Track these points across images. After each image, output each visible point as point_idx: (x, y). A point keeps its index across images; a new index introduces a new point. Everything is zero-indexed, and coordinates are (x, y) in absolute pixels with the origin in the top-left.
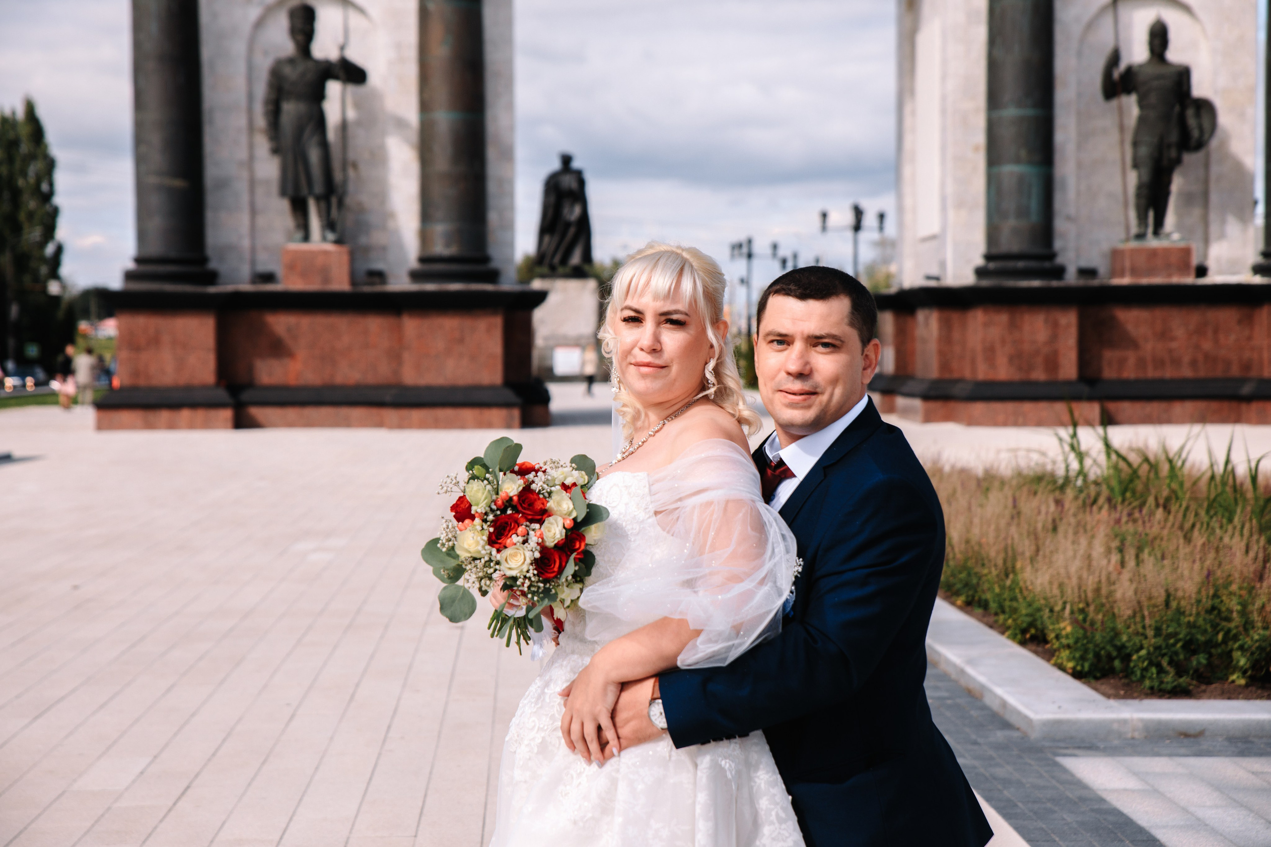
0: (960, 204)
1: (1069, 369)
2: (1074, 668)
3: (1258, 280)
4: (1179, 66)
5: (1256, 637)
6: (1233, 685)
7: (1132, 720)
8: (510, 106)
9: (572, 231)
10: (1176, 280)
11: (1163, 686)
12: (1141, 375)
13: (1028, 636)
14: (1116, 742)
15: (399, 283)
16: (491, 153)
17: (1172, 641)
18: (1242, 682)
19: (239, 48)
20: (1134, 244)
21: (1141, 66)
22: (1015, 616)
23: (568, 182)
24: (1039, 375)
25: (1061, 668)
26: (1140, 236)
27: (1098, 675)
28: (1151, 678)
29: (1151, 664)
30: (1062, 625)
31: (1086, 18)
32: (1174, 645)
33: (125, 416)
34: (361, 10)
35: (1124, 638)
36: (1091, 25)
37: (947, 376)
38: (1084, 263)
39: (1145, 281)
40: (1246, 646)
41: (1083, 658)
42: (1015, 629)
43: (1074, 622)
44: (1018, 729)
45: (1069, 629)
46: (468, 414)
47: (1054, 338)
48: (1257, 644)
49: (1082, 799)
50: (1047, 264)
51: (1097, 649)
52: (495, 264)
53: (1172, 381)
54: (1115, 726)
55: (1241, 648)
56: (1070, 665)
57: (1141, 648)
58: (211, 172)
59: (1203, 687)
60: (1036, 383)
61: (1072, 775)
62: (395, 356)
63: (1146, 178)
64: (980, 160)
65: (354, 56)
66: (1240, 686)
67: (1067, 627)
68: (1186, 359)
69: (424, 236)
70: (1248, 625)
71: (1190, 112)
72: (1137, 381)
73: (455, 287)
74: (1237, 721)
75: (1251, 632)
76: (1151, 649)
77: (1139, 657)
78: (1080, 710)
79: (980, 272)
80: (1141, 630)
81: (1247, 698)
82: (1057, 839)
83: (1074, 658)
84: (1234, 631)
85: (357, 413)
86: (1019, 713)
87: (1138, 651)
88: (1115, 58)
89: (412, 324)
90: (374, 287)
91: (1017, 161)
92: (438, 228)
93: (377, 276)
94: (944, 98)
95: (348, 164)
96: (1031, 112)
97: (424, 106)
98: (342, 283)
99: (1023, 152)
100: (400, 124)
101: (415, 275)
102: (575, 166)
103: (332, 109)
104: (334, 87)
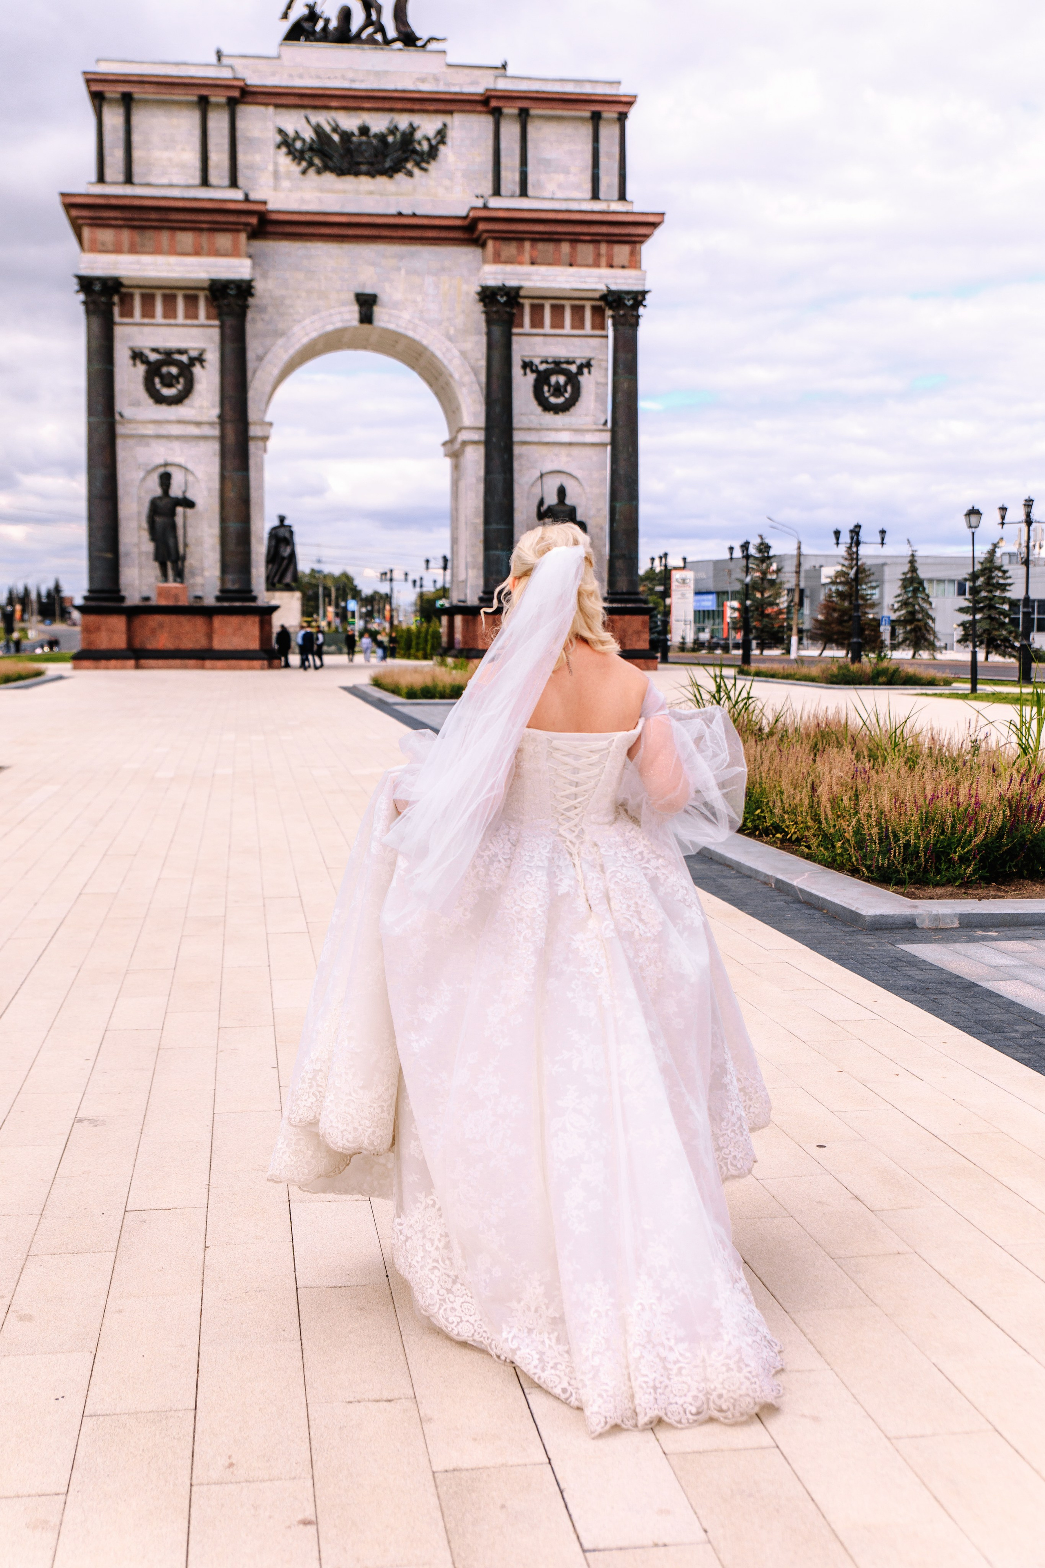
0: (474, 568)
4: (571, 506)
9: (285, 562)
15: (210, 601)
19: (134, 491)
21: (554, 506)
23: (282, 532)
31: (530, 482)
33: (86, 663)
34: (192, 473)
36: (533, 485)
37: (467, 647)
46: (243, 663)
52: (254, 594)
58: (122, 549)
62: (210, 636)
64: (480, 547)
65: (190, 496)
69: (223, 580)
73: (238, 604)
79: (478, 599)
85: (192, 662)
88: (541, 503)
89: (217, 621)
90: (198, 604)
91: (497, 549)
92: (229, 577)
93: (199, 598)
94: (466, 517)
95: (186, 545)
96: (502, 527)
97: (223, 520)
98: (184, 602)
99: (499, 545)
100: (211, 527)
101: (218, 599)
102: (287, 523)
103: (179, 520)
104: (180, 510)
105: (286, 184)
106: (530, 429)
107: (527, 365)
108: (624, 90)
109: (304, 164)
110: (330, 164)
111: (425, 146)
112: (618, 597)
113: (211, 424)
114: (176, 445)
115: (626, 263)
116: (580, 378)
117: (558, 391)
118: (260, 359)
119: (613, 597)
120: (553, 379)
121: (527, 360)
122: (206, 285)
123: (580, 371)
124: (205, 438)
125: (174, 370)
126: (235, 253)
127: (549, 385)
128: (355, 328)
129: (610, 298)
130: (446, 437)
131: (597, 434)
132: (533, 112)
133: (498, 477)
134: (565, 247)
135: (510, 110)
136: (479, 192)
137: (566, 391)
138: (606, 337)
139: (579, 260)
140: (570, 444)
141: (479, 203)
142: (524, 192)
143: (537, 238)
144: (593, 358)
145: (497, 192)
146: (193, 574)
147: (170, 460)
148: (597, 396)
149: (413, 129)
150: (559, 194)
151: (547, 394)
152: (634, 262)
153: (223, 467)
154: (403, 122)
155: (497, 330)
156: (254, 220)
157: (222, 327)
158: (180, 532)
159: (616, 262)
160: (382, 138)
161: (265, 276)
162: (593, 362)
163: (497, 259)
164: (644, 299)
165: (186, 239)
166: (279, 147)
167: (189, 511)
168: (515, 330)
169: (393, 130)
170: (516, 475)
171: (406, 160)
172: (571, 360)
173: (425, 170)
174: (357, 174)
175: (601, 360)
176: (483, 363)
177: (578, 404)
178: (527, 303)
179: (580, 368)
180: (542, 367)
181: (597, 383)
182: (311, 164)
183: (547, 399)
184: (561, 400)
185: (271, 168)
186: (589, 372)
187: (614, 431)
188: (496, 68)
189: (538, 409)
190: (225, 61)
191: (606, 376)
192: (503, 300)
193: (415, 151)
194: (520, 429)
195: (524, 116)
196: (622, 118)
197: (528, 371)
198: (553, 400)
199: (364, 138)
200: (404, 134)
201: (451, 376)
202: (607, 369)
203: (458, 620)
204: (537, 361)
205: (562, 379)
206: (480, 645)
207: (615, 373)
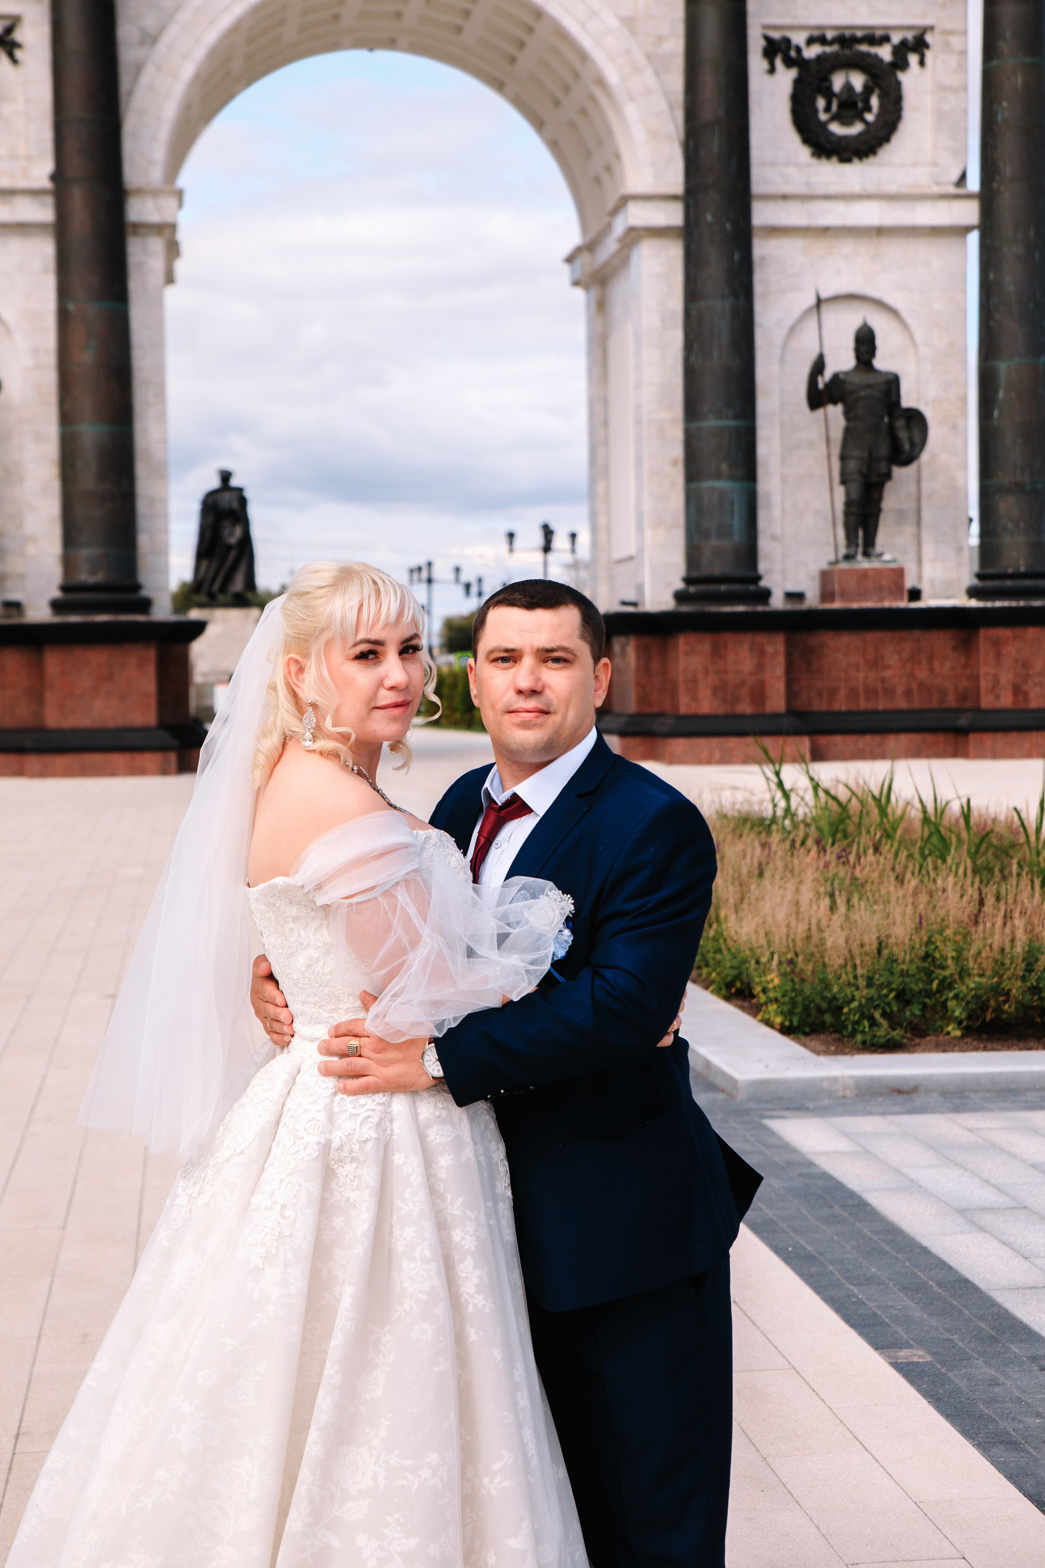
0: (658, 524)
1: (776, 702)
2: (782, 1024)
3: (974, 603)
4: (888, 373)
5: (972, 985)
6: (948, 1037)
7: (843, 1077)
8: (162, 417)
9: (233, 554)
10: (888, 603)
11: (876, 1040)
12: (853, 707)
13: (733, 990)
14: (826, 1102)
15: (39, 612)
16: (141, 470)
17: (885, 991)
18: (958, 1033)
20: (844, 566)
21: (847, 373)
22: (719, 970)
23: (226, 499)
24: (745, 708)
25: (768, 1023)
26: (849, 556)
27: (807, 1030)
28: (863, 1032)
29: (863, 1016)
30: (769, 977)
31: (789, 323)
32: (887, 996)
35: (835, 989)
37: (647, 710)
38: (792, 588)
39: (855, 605)
40: (961, 995)
41: (791, 1013)
42: (719, 983)
43: (783, 975)
44: (723, 1091)
45: (777, 981)
46: (117, 759)
47: (760, 667)
48: (973, 993)
49: (790, 1164)
50: (752, 588)
51: (807, 1002)
52: (145, 593)
53: (886, 712)
54: (825, 1085)
55: (956, 997)
56: (778, 1020)
57: (853, 999)
59: (918, 1040)
60: (742, 717)
61: (780, 1138)
62: (37, 697)
63: (855, 495)
64: (678, 475)
66: (955, 1038)
67: (774, 979)
68: (900, 689)
69: (68, 562)
70: (963, 973)
71: (900, 423)
72: (849, 713)
73: (103, 618)
74: (952, 1075)
75: (967, 980)
76: (863, 1001)
77: (850, 1010)
78: (787, 1069)
79: (679, 597)
80: (852, 981)
81: (962, 1050)
82: (763, 1207)
83: (782, 1013)
84: (949, 980)
86: (723, 1074)
87: (849, 1003)
88: (819, 366)
89: (55, 662)
90: (11, 618)
91: (718, 476)
92: (84, 553)
93: (12, 606)
94: (638, 407)
96: (731, 423)
97: (66, 418)
99: (724, 467)
100: (38, 438)
101: (57, 606)
102: (234, 482)
106: (786, 198)
112: (1009, 583)
113: (35, 194)
116: (902, 76)
118: (150, 40)
119: (990, 584)
121: (776, 35)
123: (900, 63)
124: (21, 227)
127: (829, 94)
131: (943, 205)
137: (868, 109)
140: (879, 231)
144: (932, 28)
148: (940, 115)
151: (823, 117)
153: (63, 292)
162: (932, 37)
172: (879, 33)
175: (951, 32)
176: (676, 45)
177: (896, 139)
179: (902, 51)
180: (811, 52)
181: (942, 88)
183: (824, 126)
184: (857, 129)
186: (922, 63)
187: (986, 197)
189: (804, 153)
191: (962, 68)
194: (766, 197)
197: (779, 62)
198: (836, 128)
202: (964, 53)
204: (799, 38)
205: (858, 81)
206: (685, 705)
207: (990, 51)
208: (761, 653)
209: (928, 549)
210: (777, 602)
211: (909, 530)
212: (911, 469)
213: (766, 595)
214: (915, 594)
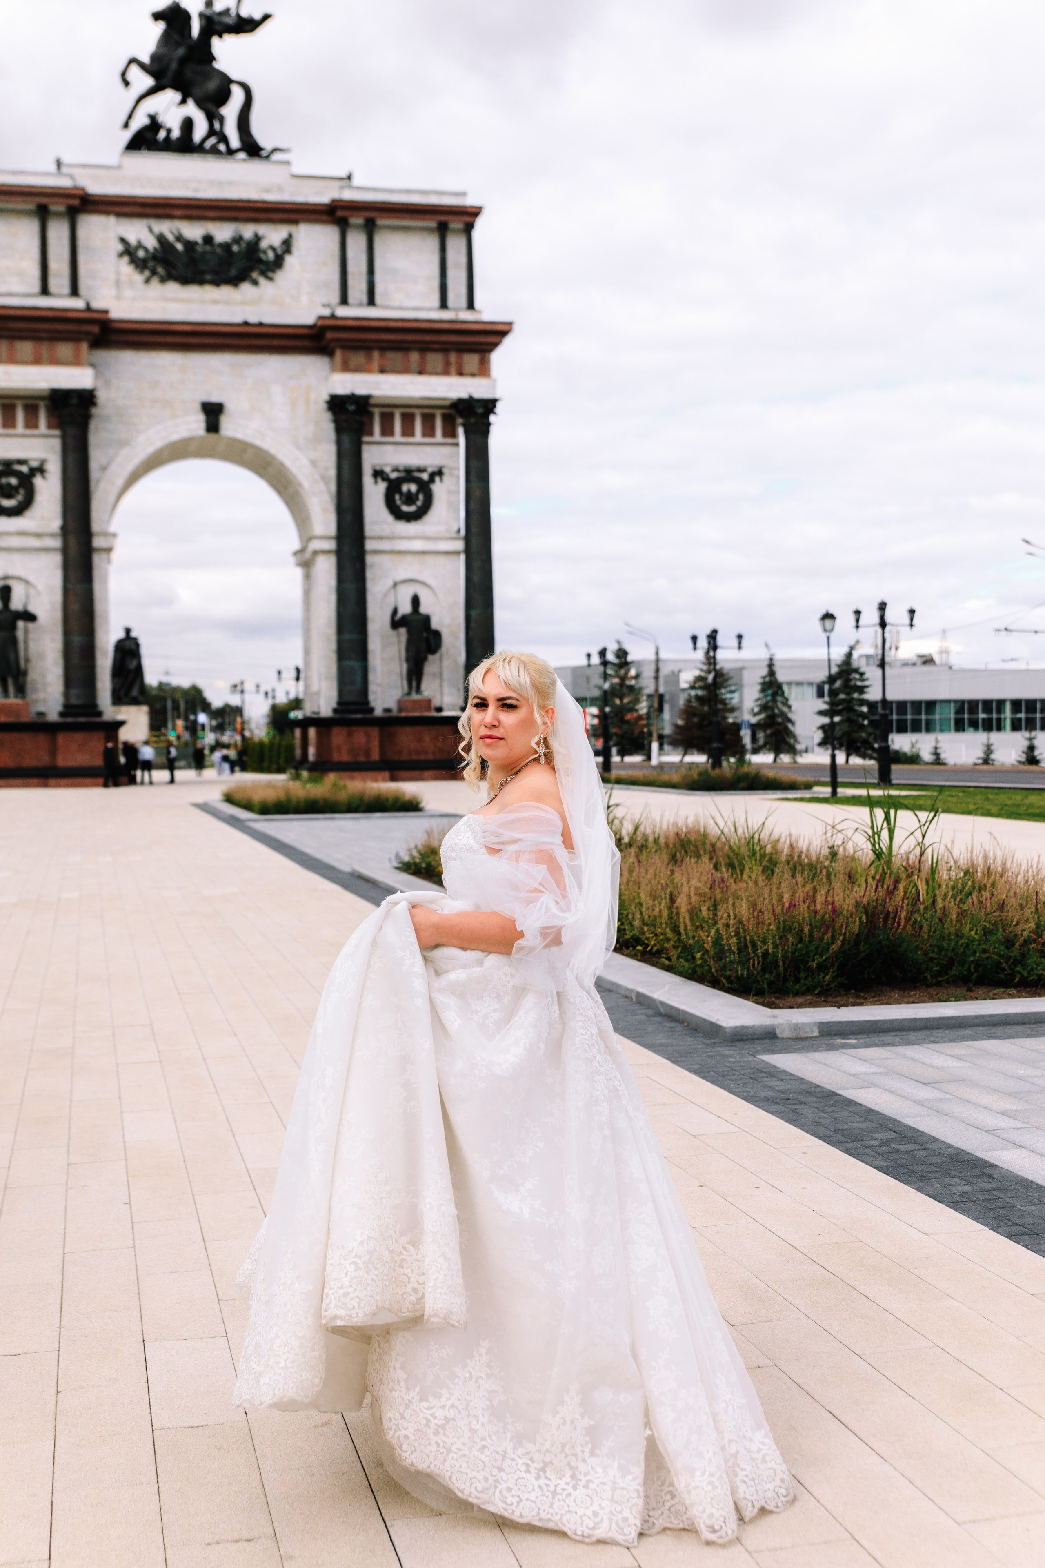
0: (328, 679)
1: (375, 756)
4: (426, 615)
9: (132, 675)
10: (426, 714)
12: (410, 758)
15: (53, 716)
16: (98, 654)
20: (407, 698)
21: (408, 615)
23: (128, 644)
24: (361, 758)
26: (409, 694)
31: (381, 593)
34: (33, 586)
36: (386, 595)
37: (320, 758)
38: (387, 706)
39: (411, 714)
47: (368, 741)
50: (365, 707)
52: (100, 709)
53: (424, 761)
60: (360, 762)
62: (53, 752)
63: (411, 667)
64: (333, 657)
65: (32, 609)
69: (66, 695)
71: (431, 636)
72: (409, 761)
73: (82, 720)
79: (335, 711)
85: (34, 781)
88: (395, 612)
89: (61, 738)
90: (41, 720)
91: (351, 659)
92: (74, 692)
93: (41, 714)
95: (27, 660)
96: (357, 636)
97: (67, 634)
98: (24, 719)
99: (354, 655)
100: (53, 641)
101: (62, 714)
102: (133, 635)
103: (20, 634)
104: (21, 624)
105: (128, 293)
106: (381, 538)
107: (378, 474)
108: (470, 201)
109: (147, 273)
110: (174, 272)
111: (271, 255)
113: (52, 535)
114: (16, 557)
115: (476, 372)
116: (433, 486)
117: (410, 499)
118: (104, 468)
120: (405, 488)
121: (378, 468)
122: (46, 394)
123: (432, 479)
124: (46, 550)
125: (14, 481)
126: (76, 362)
127: (402, 494)
128: (201, 437)
129: (461, 406)
130: (296, 545)
131: (451, 542)
132: (381, 222)
133: (351, 587)
134: (414, 357)
135: (357, 220)
136: (325, 301)
137: (417, 499)
138: (457, 445)
139: (429, 368)
140: (423, 553)
141: (326, 312)
142: (371, 301)
143: (385, 347)
144: (445, 466)
145: (344, 301)
146: (35, 690)
147: (11, 572)
148: (451, 503)
149: (258, 239)
150: (408, 303)
151: (398, 502)
152: (483, 370)
153: (65, 578)
154: (248, 231)
155: (346, 440)
156: (95, 329)
157: (64, 438)
158: (21, 646)
159: (467, 368)
160: (226, 247)
161: (108, 383)
162: (445, 470)
163: (346, 368)
164: (495, 406)
165: (26, 348)
166: (121, 255)
167: (31, 625)
168: (366, 439)
169: (238, 240)
170: (370, 585)
171: (252, 269)
172: (422, 468)
173: (270, 279)
174: (201, 282)
175: (452, 469)
176: (332, 472)
177: (430, 513)
178: (377, 412)
179: (432, 476)
180: (394, 475)
181: (449, 491)
182: (154, 273)
183: (398, 507)
184: (412, 509)
185: (113, 277)
186: (441, 480)
187: (467, 539)
188: (341, 179)
189: (389, 518)
190: (65, 170)
191: (458, 483)
192: (352, 408)
193: (260, 261)
194: (372, 538)
195: (370, 229)
196: (468, 229)
197: (379, 480)
198: (405, 508)
199: (208, 248)
200: (249, 244)
201: (300, 485)
202: (458, 477)
203: (312, 732)
204: (388, 470)
205: (413, 488)
206: (336, 757)
207: (468, 480)
208: (368, 736)
209: (446, 690)
210: (378, 712)
211: (437, 682)
212: (437, 656)
213: (372, 710)
214: (440, 709)
